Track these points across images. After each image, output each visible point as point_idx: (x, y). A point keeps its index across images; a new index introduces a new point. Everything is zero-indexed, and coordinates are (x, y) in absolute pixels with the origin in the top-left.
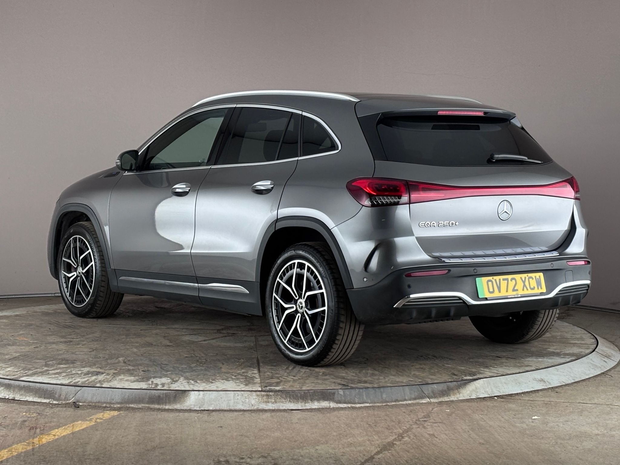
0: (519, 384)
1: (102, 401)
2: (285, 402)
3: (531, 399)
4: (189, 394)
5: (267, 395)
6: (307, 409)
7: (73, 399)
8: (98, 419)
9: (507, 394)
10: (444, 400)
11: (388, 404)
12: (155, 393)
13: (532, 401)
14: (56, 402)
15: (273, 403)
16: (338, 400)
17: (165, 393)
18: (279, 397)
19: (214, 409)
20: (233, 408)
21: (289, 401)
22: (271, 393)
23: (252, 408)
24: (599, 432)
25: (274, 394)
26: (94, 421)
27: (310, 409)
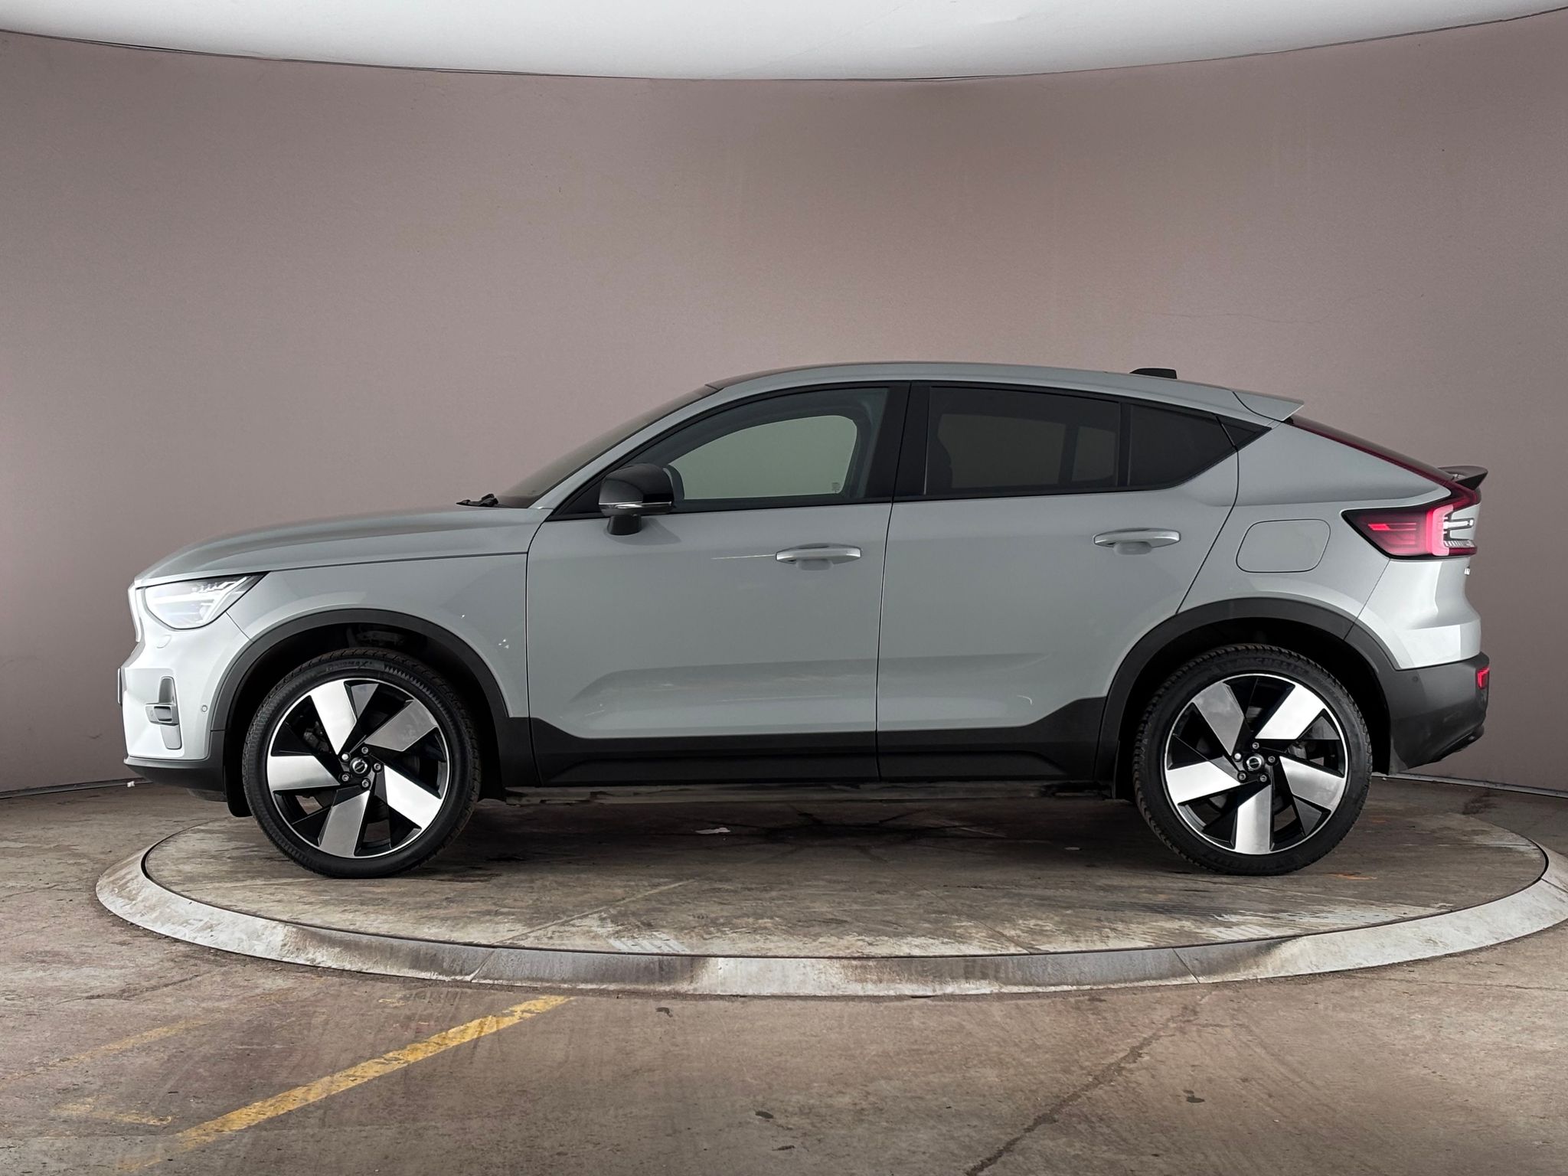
0: (1381, 947)
1: (535, 976)
2: (898, 981)
4: (707, 965)
5: (864, 967)
6: (944, 996)
7: (477, 972)
8: (525, 1011)
9: (1356, 967)
10: (1225, 980)
11: (1112, 987)
12: (638, 960)
13: (1409, 981)
14: (445, 978)
15: (874, 983)
16: (1010, 978)
17: (660, 962)
18: (888, 970)
19: (756, 994)
20: (792, 991)
21: (908, 978)
22: (871, 963)
23: (835, 993)
24: (1548, 1047)
25: (877, 964)
26: (518, 1014)
27: (950, 995)
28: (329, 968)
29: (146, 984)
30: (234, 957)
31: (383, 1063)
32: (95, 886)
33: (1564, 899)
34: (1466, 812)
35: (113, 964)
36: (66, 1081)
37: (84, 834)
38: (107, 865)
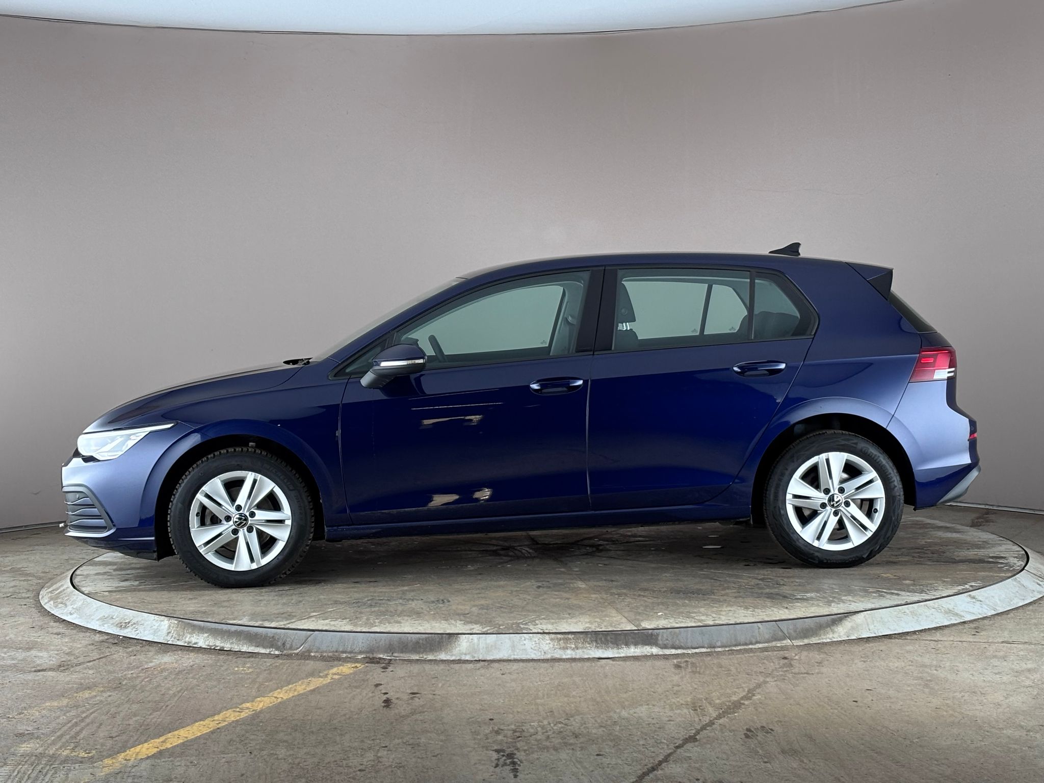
0: (916, 618)
1: (341, 650)
2: (589, 648)
3: (935, 639)
4: (459, 639)
5: (567, 639)
6: (621, 657)
7: (301, 648)
8: (335, 674)
9: (901, 632)
10: (811, 643)
12: (411, 638)
13: (934, 641)
14: (280, 653)
15: (573, 649)
16: (665, 644)
17: (426, 639)
18: (582, 641)
19: (493, 658)
20: (516, 657)
21: (596, 646)
22: (570, 636)
23: (545, 657)
24: (1031, 683)
25: (575, 637)
26: (330, 676)
27: (623, 657)
28: (200, 647)
29: (75, 661)
30: (135, 641)
31: (239, 712)
32: (39, 594)
33: (1041, 583)
34: (973, 525)
35: (52, 648)
36: (21, 728)
37: (30, 559)
38: (47, 580)
